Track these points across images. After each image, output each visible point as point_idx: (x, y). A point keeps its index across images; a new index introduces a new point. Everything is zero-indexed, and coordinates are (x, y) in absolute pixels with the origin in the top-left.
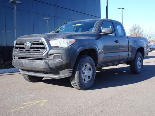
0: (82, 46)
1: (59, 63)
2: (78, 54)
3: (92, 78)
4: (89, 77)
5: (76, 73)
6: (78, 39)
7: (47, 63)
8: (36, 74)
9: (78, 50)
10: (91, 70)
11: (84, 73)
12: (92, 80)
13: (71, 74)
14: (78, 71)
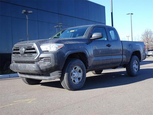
0: (71, 50)
1: (49, 65)
2: (66, 58)
3: (82, 80)
4: (79, 79)
5: (65, 75)
6: (67, 44)
7: (38, 66)
8: (31, 76)
9: (66, 54)
10: (81, 72)
11: (74, 75)
12: (82, 81)
13: (60, 75)
14: (67, 73)
